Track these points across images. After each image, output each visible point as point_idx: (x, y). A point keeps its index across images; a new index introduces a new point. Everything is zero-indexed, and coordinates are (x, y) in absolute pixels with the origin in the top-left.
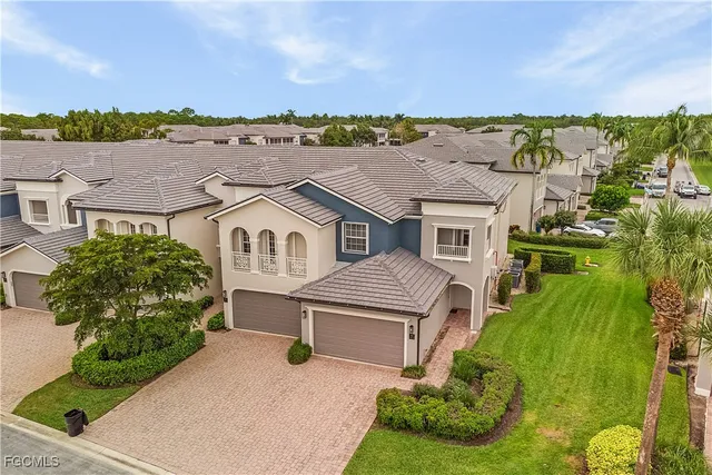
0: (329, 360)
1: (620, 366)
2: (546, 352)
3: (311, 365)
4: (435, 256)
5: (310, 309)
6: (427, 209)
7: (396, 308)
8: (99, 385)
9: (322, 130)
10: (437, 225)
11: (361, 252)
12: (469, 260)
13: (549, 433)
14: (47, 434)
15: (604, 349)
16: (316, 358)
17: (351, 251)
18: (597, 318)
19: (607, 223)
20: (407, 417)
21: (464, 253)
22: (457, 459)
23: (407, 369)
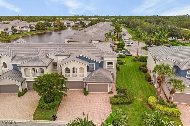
0: (92, 93)
1: (143, 85)
2: (130, 84)
3: (90, 95)
4: (106, 68)
5: (88, 84)
6: (105, 59)
7: (108, 81)
8: (49, 109)
9: (36, 23)
10: (107, 62)
11: (93, 69)
12: (113, 68)
13: (139, 100)
14: (47, 122)
15: (138, 82)
16: (89, 93)
17: (91, 69)
18: (133, 75)
19: (123, 51)
20: (118, 102)
21: (112, 67)
22: (129, 107)
23: (109, 92)
